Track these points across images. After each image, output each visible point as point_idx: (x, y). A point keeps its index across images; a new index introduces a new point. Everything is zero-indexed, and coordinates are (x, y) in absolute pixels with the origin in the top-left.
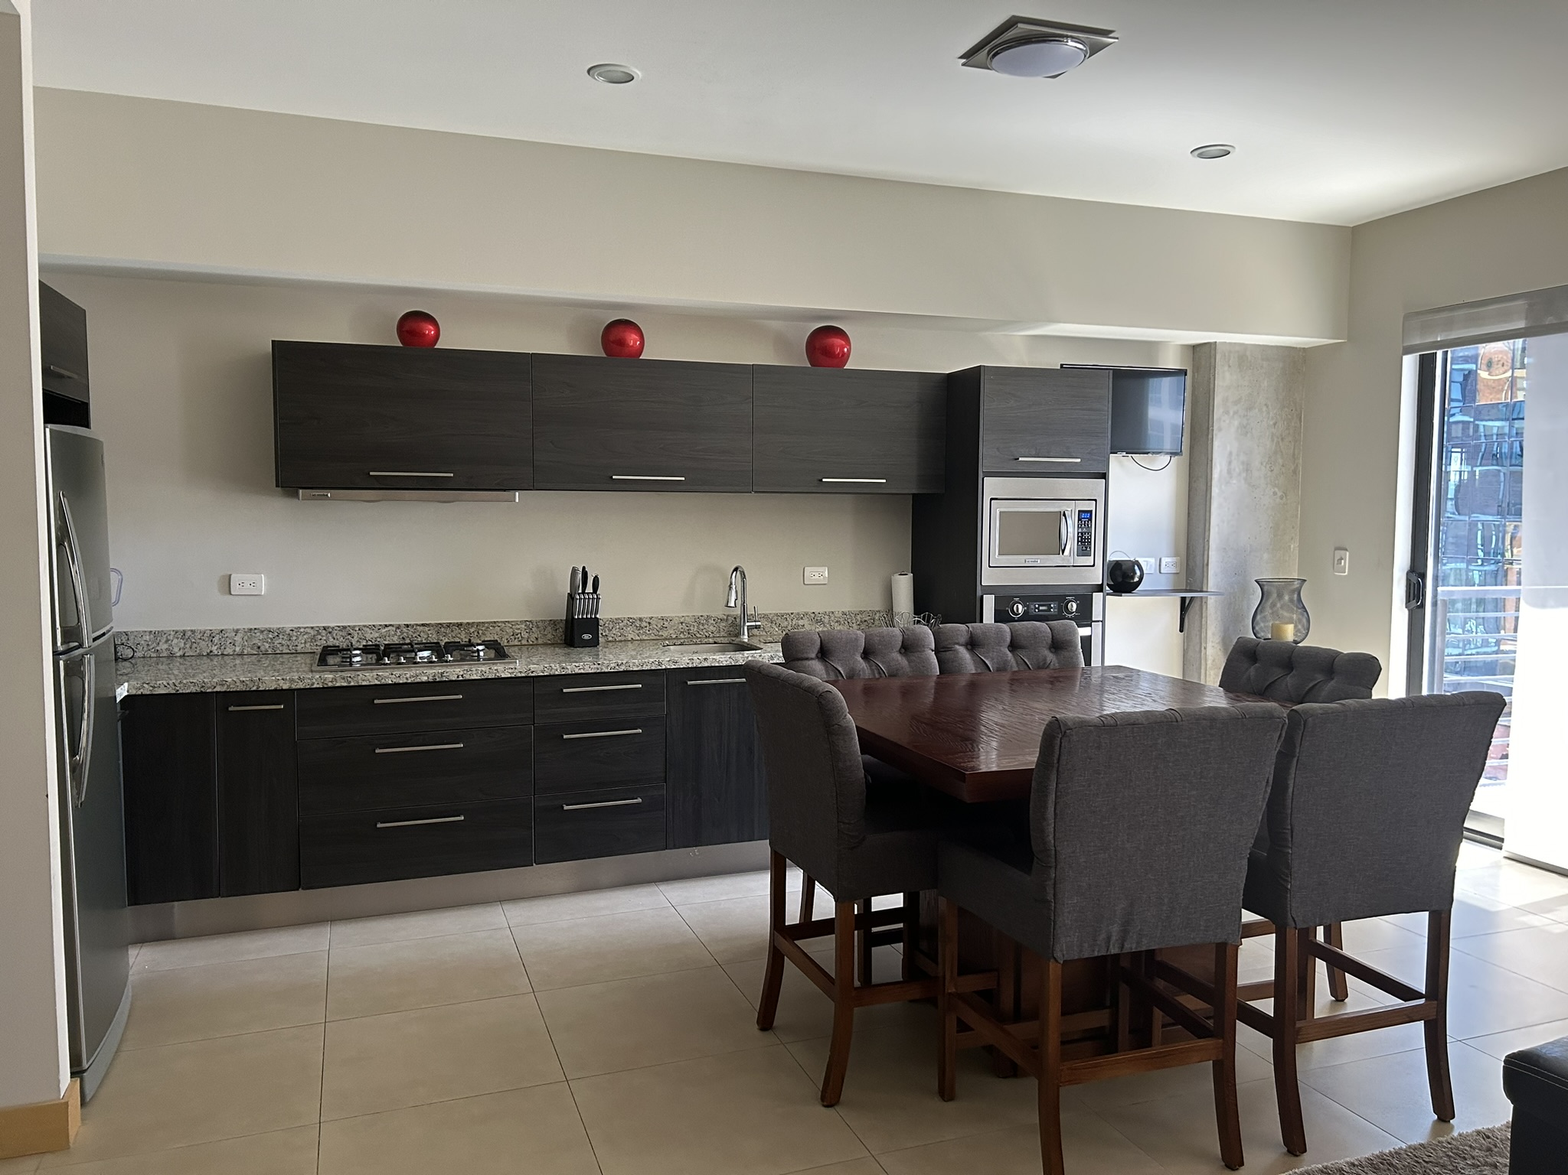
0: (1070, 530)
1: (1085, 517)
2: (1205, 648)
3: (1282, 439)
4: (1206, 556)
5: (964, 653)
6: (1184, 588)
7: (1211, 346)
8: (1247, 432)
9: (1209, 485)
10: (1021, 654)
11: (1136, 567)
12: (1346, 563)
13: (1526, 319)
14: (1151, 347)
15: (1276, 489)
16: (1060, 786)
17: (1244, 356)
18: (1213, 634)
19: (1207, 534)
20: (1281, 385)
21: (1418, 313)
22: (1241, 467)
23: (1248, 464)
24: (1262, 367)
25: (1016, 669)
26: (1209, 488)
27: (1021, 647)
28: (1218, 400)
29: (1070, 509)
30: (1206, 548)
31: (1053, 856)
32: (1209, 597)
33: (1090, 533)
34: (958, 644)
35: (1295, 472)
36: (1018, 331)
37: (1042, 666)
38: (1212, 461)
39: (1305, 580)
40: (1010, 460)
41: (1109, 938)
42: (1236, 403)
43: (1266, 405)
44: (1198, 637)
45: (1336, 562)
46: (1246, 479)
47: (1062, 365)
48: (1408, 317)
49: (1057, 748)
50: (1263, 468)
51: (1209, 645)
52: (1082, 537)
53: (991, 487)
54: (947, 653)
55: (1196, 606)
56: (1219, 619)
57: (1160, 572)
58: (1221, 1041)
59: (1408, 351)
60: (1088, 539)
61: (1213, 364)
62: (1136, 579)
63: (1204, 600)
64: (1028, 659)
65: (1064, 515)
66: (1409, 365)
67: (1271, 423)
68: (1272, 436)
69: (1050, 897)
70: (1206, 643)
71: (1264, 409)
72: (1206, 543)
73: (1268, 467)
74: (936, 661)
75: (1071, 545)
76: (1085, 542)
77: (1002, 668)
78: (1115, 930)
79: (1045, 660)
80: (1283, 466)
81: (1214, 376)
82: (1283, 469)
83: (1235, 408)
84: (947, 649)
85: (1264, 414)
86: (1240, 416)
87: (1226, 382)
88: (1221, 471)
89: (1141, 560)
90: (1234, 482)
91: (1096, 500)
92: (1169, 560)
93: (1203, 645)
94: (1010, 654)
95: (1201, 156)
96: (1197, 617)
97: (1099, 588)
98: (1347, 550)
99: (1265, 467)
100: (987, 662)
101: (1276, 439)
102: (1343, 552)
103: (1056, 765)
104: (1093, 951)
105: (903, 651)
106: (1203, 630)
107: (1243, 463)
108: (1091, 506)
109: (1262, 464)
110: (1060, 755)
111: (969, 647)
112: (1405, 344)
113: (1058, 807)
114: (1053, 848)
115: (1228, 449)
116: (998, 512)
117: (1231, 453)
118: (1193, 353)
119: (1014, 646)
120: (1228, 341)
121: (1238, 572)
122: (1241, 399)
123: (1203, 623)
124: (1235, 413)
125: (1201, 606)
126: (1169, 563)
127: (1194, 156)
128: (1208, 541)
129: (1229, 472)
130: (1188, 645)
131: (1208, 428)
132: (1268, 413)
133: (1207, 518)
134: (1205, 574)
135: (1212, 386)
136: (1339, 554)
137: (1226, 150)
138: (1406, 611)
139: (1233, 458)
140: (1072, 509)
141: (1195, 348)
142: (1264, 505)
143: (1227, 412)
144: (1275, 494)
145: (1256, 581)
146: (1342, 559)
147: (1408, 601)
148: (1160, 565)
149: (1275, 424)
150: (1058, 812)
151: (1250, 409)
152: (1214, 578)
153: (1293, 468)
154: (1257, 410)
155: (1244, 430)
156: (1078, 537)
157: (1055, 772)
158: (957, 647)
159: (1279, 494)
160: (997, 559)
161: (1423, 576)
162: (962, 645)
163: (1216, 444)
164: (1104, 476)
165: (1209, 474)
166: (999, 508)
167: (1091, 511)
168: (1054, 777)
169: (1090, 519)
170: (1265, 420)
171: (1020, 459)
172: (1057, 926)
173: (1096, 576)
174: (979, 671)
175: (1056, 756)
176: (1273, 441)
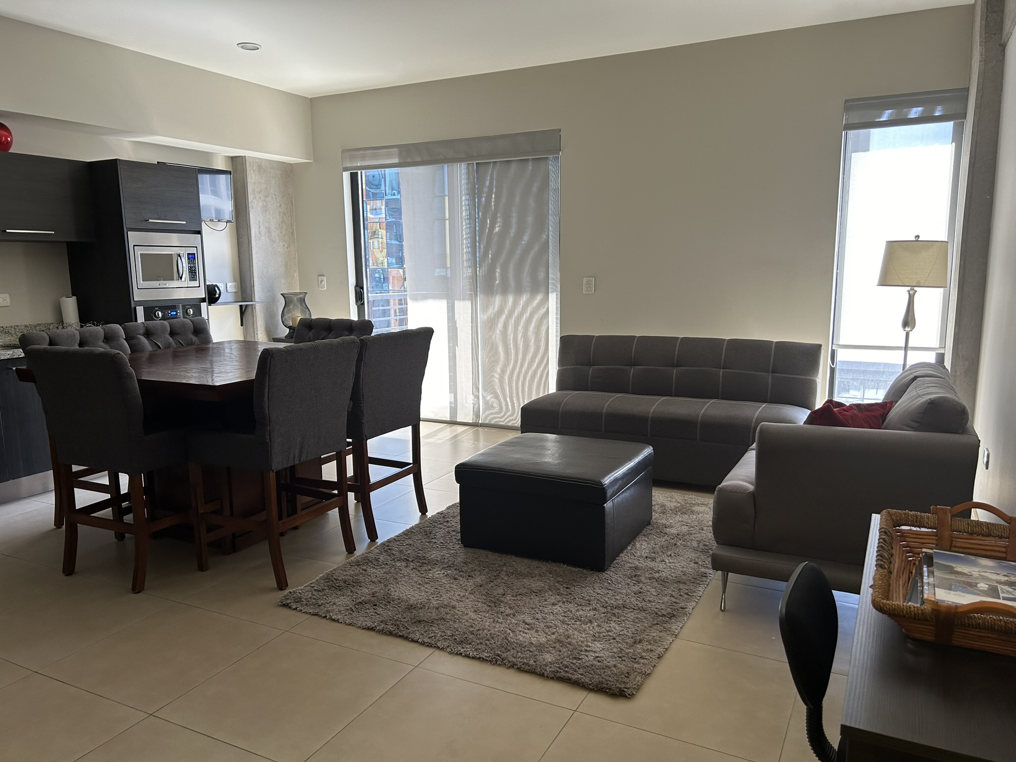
0: (184, 265)
1: (192, 257)
2: (257, 334)
3: (285, 214)
4: (252, 281)
5: (144, 340)
6: (241, 300)
7: (242, 159)
8: (267, 210)
9: (250, 240)
10: (178, 338)
11: (216, 288)
12: (324, 283)
13: (399, 158)
14: (207, 155)
15: (284, 243)
16: (270, 383)
17: (261, 166)
18: (261, 326)
19: (251, 268)
20: (281, 184)
21: (349, 150)
22: (265, 230)
23: (269, 228)
24: (270, 172)
25: (176, 347)
26: (250, 242)
27: (177, 334)
28: (250, 190)
29: (182, 253)
30: (252, 277)
31: (268, 419)
32: (256, 304)
33: (195, 267)
34: (139, 334)
35: (292, 233)
36: (127, 138)
37: (191, 343)
38: (250, 226)
39: (306, 293)
40: (143, 221)
41: (294, 456)
42: (260, 192)
43: (275, 195)
44: (252, 328)
45: (319, 283)
46: (269, 237)
47: (158, 162)
48: (344, 151)
49: (268, 364)
50: (277, 231)
51: (259, 332)
52: (191, 269)
53: (133, 238)
54: (134, 340)
55: (249, 309)
56: (263, 317)
57: (227, 292)
58: (342, 497)
59: (345, 169)
60: (194, 270)
61: (245, 169)
62: (217, 296)
63: (254, 307)
64: (182, 341)
65: (179, 256)
66: (346, 176)
67: (278, 205)
68: (280, 213)
69: (268, 440)
70: (257, 331)
71: (274, 197)
72: (252, 274)
73: (279, 230)
74: (128, 345)
75: (186, 275)
76: (193, 272)
77: (168, 346)
78: (297, 452)
79: (192, 340)
80: (286, 230)
81: (246, 176)
82: (287, 232)
83: (260, 196)
84: (133, 338)
85: (274, 200)
86: (262, 200)
87: (253, 180)
88: (255, 232)
89: (218, 284)
90: (263, 238)
91: (196, 247)
92: (230, 284)
93: (256, 333)
94: (171, 339)
95: (242, 47)
96: (250, 317)
97: (203, 300)
98: (324, 276)
99: (278, 230)
100: (158, 344)
101: (281, 215)
102: (322, 277)
103: (268, 373)
104: (288, 464)
105: (105, 341)
106: (255, 324)
107: (266, 227)
108: (193, 251)
109: (276, 229)
110: (270, 367)
111: (146, 336)
112: (344, 166)
113: (270, 395)
114: (268, 415)
115: (258, 219)
116: (139, 254)
117: (259, 222)
118: (232, 161)
119: (172, 334)
120: (252, 156)
121: (270, 290)
122: (261, 190)
123: (255, 319)
124: (260, 198)
125: (252, 310)
126: (231, 287)
127: (239, 47)
128: (253, 272)
129: (260, 232)
130: (246, 334)
131: (246, 207)
132: (276, 199)
133: (251, 259)
134: (253, 291)
135: (246, 182)
136: (320, 278)
137: (256, 47)
138: (356, 306)
139: (261, 224)
140: (184, 252)
141: (233, 158)
142: (279, 252)
143: (255, 198)
144: (284, 245)
145: (281, 294)
146: (322, 281)
147: (357, 301)
148: (226, 287)
149: (280, 206)
150: (269, 396)
151: (267, 196)
152: (259, 293)
153: (291, 231)
154: (270, 198)
155: (265, 209)
156: (189, 269)
157: (268, 376)
158: (139, 336)
159: (286, 245)
160: (142, 284)
161: (362, 288)
162: (142, 335)
163: (251, 216)
164: (199, 232)
165: (249, 234)
166: (139, 251)
167: (194, 254)
168: (267, 379)
169: (195, 259)
170: (275, 203)
171: (150, 221)
172: (272, 455)
173: (202, 293)
174: (155, 349)
175: (268, 368)
176: (280, 215)
